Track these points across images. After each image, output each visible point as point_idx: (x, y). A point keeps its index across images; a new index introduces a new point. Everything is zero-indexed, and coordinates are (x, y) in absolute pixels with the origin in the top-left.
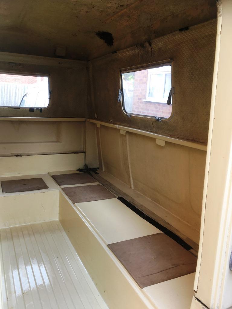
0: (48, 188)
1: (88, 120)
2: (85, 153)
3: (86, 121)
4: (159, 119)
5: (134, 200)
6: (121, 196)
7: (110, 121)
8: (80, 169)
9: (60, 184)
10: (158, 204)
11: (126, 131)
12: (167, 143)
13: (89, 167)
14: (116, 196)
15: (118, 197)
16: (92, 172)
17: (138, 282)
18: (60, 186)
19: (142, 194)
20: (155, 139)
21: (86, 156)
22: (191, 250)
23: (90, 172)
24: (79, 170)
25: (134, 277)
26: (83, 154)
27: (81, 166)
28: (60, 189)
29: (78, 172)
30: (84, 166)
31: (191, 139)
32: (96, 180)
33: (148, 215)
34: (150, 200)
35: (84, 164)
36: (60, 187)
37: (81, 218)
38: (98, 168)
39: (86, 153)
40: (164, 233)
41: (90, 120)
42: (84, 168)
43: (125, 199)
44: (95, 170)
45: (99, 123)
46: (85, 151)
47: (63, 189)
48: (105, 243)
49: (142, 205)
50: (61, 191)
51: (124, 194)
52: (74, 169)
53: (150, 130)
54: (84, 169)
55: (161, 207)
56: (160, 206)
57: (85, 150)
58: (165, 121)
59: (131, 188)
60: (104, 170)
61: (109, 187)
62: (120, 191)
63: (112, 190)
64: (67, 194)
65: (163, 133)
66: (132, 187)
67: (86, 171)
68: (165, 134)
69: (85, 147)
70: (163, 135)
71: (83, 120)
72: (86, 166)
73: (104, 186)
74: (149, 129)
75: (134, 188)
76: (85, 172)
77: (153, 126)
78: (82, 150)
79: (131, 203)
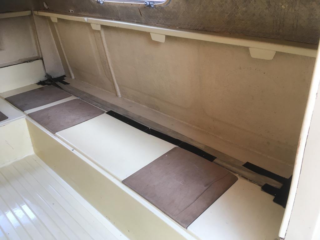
0: (8, 118)
1: (36, 12)
2: (42, 59)
3: (32, 14)
4: (151, 3)
5: (127, 111)
6: (110, 110)
7: (69, 11)
8: (40, 81)
9: (22, 109)
10: (158, 112)
11: (101, 25)
12: (168, 37)
13: (53, 77)
14: (104, 110)
15: (106, 112)
16: (58, 83)
17: (179, 222)
18: (23, 111)
19: (134, 102)
20: (149, 33)
21: (45, 63)
22: (215, 160)
23: (56, 83)
24: (40, 83)
25: (171, 216)
26: (40, 62)
27: (42, 78)
28: (25, 115)
29: (40, 86)
30: (45, 76)
31: (200, 28)
32: (69, 94)
33: (151, 127)
34: (146, 107)
35: (44, 74)
36: (25, 114)
37: (72, 151)
38: (64, 76)
39: (44, 60)
40: (179, 146)
41: (39, 12)
42: (46, 79)
43: (116, 112)
44: (61, 79)
45: (54, 17)
46: (41, 57)
47: (30, 115)
48: (118, 179)
49: (140, 117)
50: (28, 119)
51: (112, 105)
52: (33, 83)
53: (137, 20)
54: (46, 81)
55: (162, 113)
56: (160, 112)
57: (40, 55)
58: (160, 6)
59: (117, 95)
60: (73, 78)
61: (90, 100)
62: (106, 102)
63: (95, 103)
64: (39, 122)
65: (158, 23)
66: (119, 94)
67: (49, 83)
68: (161, 25)
69: (40, 52)
70: (157, 26)
71: (28, 13)
72: (47, 75)
73: (84, 100)
74: (134, 20)
75: (121, 95)
76: (49, 85)
77: (141, 14)
78: (37, 55)
79: (127, 117)
